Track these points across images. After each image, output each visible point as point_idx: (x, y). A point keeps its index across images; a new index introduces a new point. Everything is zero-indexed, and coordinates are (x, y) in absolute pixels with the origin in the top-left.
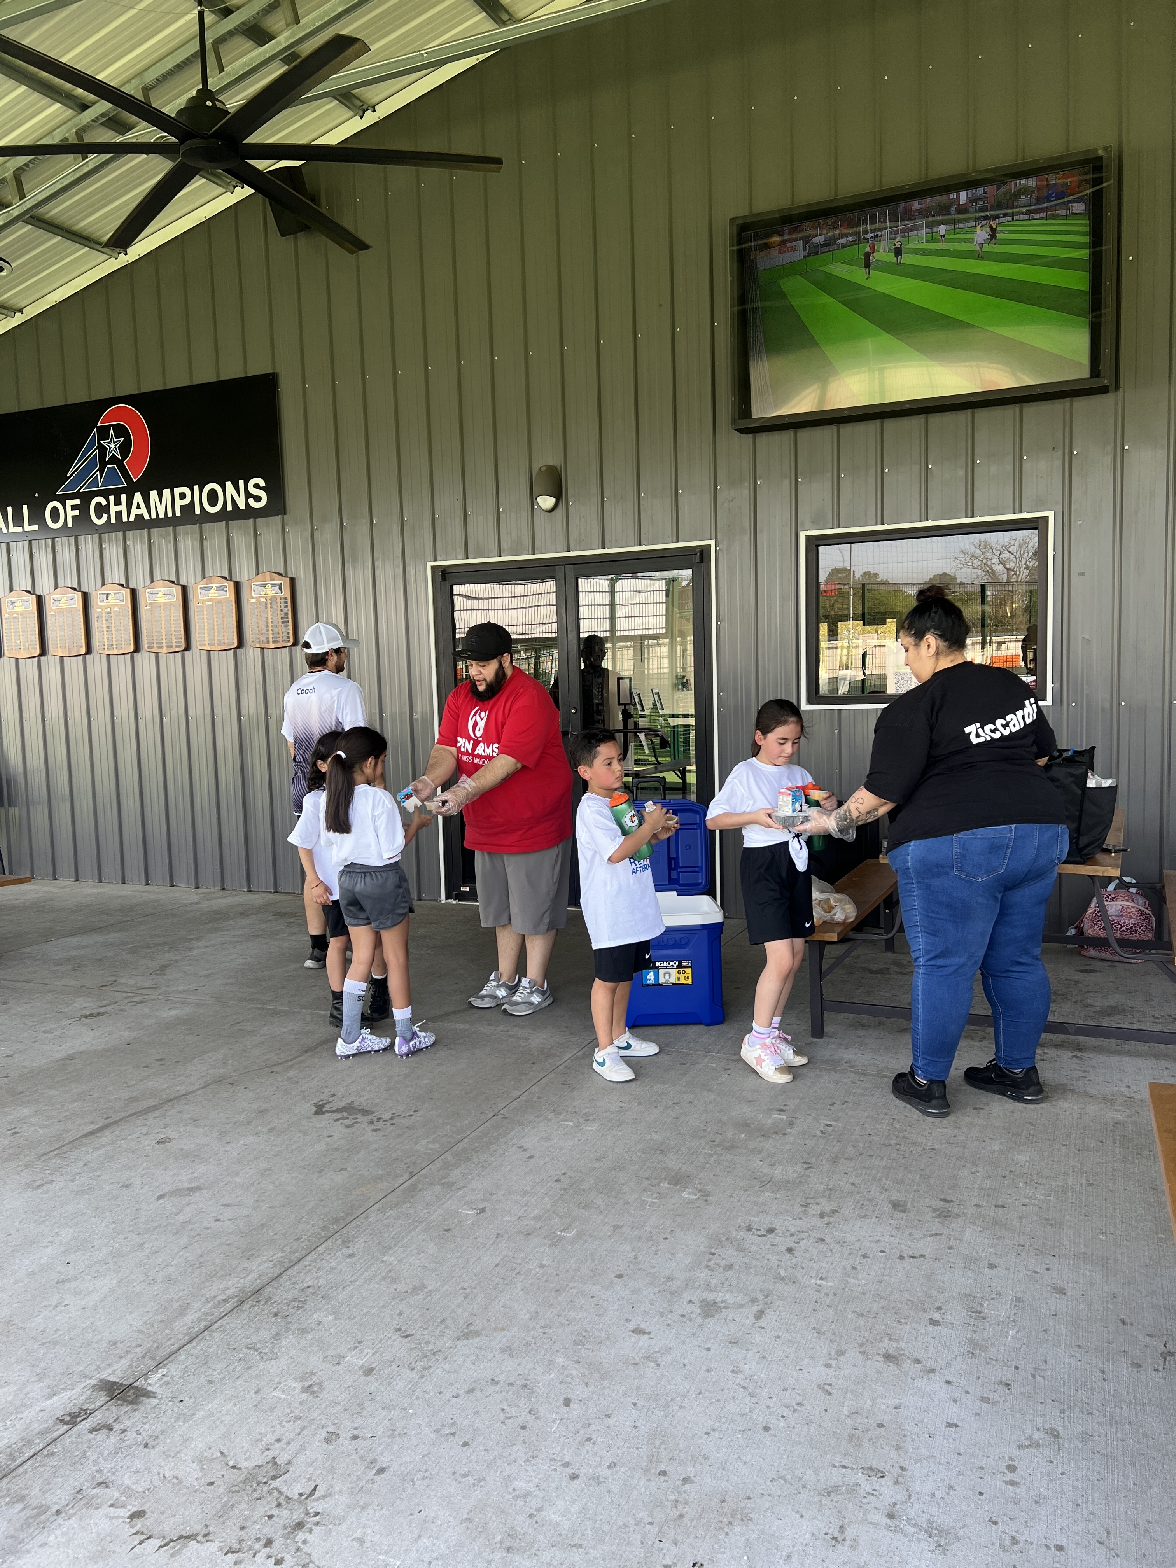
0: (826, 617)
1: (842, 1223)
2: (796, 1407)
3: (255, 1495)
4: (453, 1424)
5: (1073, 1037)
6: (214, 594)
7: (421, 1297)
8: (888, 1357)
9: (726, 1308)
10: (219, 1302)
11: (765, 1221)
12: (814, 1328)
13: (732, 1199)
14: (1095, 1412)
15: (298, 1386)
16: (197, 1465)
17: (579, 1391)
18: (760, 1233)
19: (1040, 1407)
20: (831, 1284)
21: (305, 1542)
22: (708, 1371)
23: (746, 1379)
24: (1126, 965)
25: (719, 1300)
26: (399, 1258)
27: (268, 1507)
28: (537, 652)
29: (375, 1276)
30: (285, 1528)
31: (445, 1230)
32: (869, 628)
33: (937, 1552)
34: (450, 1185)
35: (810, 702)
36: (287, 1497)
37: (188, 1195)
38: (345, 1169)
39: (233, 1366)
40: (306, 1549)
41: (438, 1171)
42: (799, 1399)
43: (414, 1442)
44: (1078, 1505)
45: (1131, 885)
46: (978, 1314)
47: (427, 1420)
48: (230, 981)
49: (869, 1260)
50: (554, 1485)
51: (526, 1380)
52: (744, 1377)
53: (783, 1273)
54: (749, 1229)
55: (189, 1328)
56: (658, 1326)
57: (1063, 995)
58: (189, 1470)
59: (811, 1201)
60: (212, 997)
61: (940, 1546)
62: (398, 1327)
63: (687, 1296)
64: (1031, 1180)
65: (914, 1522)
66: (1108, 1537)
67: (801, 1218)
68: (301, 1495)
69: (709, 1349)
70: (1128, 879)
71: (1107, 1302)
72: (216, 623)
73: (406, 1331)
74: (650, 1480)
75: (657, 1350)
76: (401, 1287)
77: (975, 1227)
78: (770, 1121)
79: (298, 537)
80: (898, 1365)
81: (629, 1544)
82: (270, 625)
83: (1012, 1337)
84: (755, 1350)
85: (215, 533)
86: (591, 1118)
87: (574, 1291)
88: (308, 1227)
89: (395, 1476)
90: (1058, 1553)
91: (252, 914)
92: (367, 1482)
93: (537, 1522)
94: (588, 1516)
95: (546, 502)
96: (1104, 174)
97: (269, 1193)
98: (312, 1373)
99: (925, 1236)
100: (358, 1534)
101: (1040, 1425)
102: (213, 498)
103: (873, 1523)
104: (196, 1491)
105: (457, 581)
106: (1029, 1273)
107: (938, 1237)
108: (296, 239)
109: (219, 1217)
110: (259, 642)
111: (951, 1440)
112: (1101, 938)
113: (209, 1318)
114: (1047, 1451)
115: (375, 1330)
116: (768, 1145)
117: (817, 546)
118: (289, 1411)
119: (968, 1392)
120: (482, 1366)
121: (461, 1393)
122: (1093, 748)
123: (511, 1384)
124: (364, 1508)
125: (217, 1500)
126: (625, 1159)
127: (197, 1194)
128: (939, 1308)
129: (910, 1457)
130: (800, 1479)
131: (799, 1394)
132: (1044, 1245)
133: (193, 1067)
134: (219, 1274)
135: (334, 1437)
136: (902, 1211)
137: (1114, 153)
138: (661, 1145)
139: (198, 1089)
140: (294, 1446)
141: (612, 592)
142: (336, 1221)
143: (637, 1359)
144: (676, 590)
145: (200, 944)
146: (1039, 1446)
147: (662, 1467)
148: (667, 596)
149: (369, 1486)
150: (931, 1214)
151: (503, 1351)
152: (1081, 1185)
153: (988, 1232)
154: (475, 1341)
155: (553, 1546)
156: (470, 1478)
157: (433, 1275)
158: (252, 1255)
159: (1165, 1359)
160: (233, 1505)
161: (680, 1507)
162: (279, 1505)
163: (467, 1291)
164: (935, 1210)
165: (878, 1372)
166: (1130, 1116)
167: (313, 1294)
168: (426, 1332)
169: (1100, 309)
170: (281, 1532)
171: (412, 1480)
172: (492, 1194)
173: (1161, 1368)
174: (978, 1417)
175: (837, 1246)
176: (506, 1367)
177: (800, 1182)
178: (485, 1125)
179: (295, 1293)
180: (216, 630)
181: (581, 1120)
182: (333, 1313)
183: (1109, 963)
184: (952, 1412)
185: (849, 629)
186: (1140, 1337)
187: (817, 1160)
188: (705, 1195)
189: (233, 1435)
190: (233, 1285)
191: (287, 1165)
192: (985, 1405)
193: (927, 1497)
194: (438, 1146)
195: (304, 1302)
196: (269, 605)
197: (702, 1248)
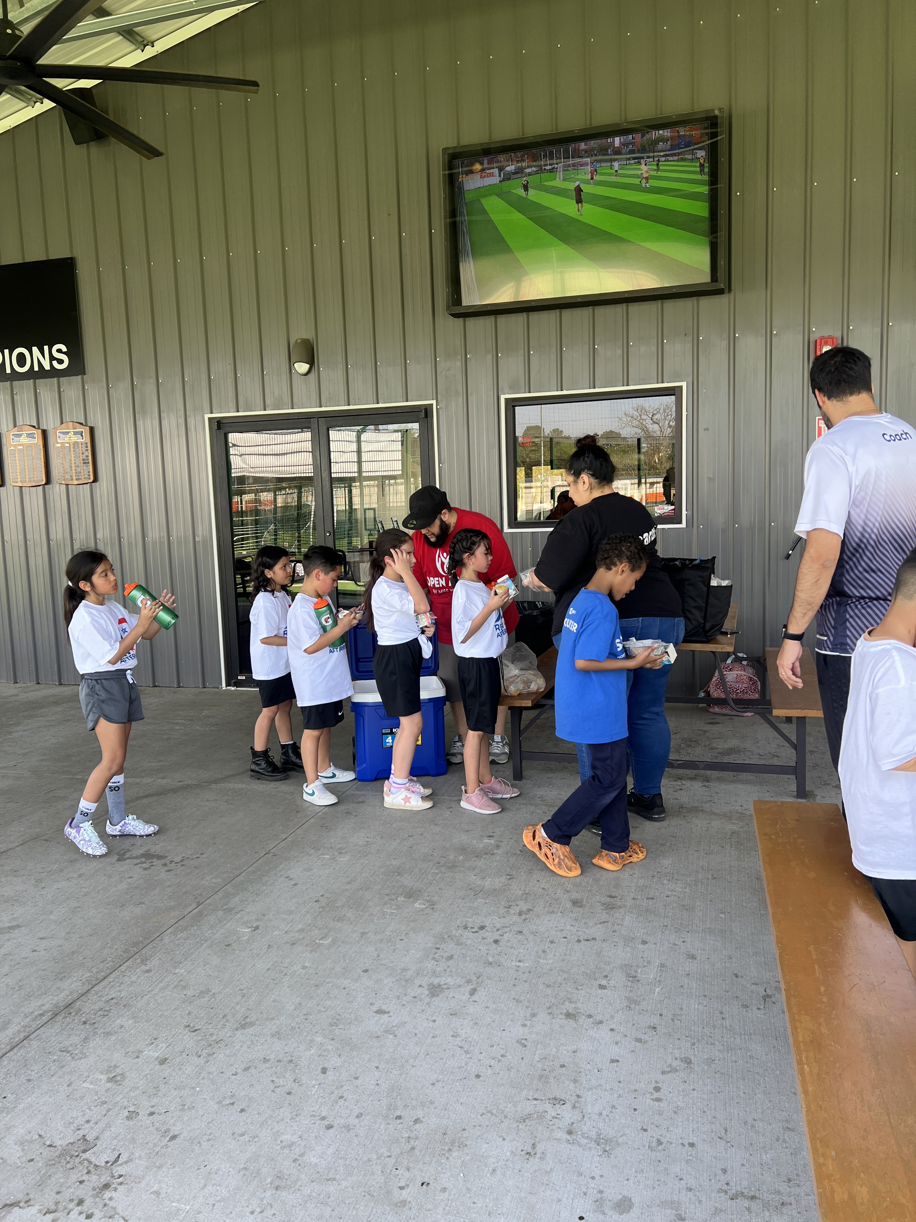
0: (524, 463)
1: (535, 918)
2: (500, 1058)
3: (69, 1166)
4: (232, 1096)
5: (703, 772)
6: (24, 440)
7: (206, 999)
8: (568, 1015)
9: (448, 988)
10: (36, 1017)
11: (478, 921)
12: (514, 999)
13: (452, 906)
14: (717, 1043)
15: (104, 1077)
16: (19, 1146)
17: (334, 1061)
18: (474, 930)
19: (677, 1042)
20: (527, 965)
21: (111, 1199)
22: (433, 1037)
23: (463, 1040)
24: (741, 718)
25: (442, 983)
26: (188, 970)
27: (80, 1174)
28: (300, 488)
29: (168, 985)
30: (94, 1189)
31: (226, 946)
32: (555, 471)
33: (603, 1156)
34: (230, 910)
35: (510, 526)
36: (95, 1165)
37: (9, 932)
38: (144, 903)
39: (49, 1066)
40: (112, 1204)
41: (221, 900)
42: (502, 1052)
43: (201, 1113)
44: (704, 1112)
45: (743, 659)
46: (634, 978)
47: (211, 1095)
48: (44, 757)
49: (555, 945)
50: (313, 1135)
51: (292, 1056)
52: (461, 1039)
53: (491, 959)
54: (466, 928)
55: (11, 1039)
56: (395, 1007)
57: (695, 741)
58: (12, 1151)
59: (513, 903)
60: (29, 771)
61: (606, 1151)
62: (187, 1024)
63: (418, 982)
64: (673, 878)
65: (586, 1135)
66: (726, 1133)
67: (504, 917)
68: (107, 1162)
69: (434, 1021)
70: (741, 655)
71: (725, 962)
72: (26, 464)
73: (194, 1027)
74: (389, 1124)
75: (394, 1025)
76: (190, 993)
77: (632, 915)
78: (482, 845)
79: (96, 393)
80: (576, 1021)
81: (373, 1174)
82: (73, 465)
83: (658, 993)
84: (469, 1019)
85: (25, 388)
86: (343, 851)
87: (330, 985)
88: (112, 951)
89: (185, 1140)
90: (690, 1148)
91: (63, 703)
92: (162, 1147)
93: (300, 1165)
94: (340, 1156)
95: (302, 367)
96: (719, 130)
97: (78, 926)
98: (116, 1067)
99: (596, 924)
100: (155, 1188)
101: (677, 1056)
102: (21, 360)
103: (556, 1139)
104: (18, 1167)
105: (230, 429)
106: (670, 946)
107: (606, 924)
108: (88, 147)
109: (35, 949)
110: (64, 480)
111: (614, 1072)
112: (722, 699)
113: (28, 1029)
114: (682, 1075)
115: (169, 1028)
116: (480, 863)
117: (514, 407)
118: (96, 1098)
119: (626, 1036)
120: (256, 1049)
121: (239, 1071)
122: (714, 558)
123: (279, 1061)
124: (160, 1167)
125: (37, 1173)
126: (370, 881)
127: (17, 931)
128: (606, 976)
129: (584, 1088)
130: (503, 1112)
131: (502, 1049)
132: (682, 924)
133: (13, 829)
134: (36, 994)
135: (134, 1115)
136: (579, 907)
137: (726, 114)
138: (398, 868)
139: (18, 846)
140: (101, 1125)
141: (359, 441)
142: (136, 944)
143: (379, 1033)
144: (409, 440)
145: (18, 728)
146: (676, 1071)
147: (398, 1113)
148: (402, 445)
149: (164, 1150)
150: (600, 907)
151: (273, 1035)
152: (708, 879)
153: (641, 918)
154: (250, 1030)
155: (312, 1182)
156: (246, 1136)
157: (217, 981)
158: (65, 977)
159: (765, 1000)
160: (50, 1176)
161: (412, 1142)
162: (89, 1172)
163: (244, 991)
164: (603, 904)
165: (561, 1026)
166: (742, 827)
167: (116, 1004)
168: (210, 1026)
169: (716, 232)
170: (91, 1193)
171: (199, 1143)
172: (264, 915)
173: (762, 1007)
174: (633, 1054)
175: (532, 936)
176: (276, 1048)
177: (504, 890)
178: (259, 862)
179: (101, 1004)
180: (27, 471)
181: (336, 853)
182: (134, 1018)
183: (729, 717)
184: (615, 1051)
185: (541, 472)
186: (749, 986)
187: (517, 872)
188: (432, 904)
189: (49, 1121)
190: (48, 1002)
191: (94, 902)
192: (638, 1044)
193: (596, 1116)
194: (220, 880)
195: (109, 1011)
196: (72, 449)
197: (430, 945)
